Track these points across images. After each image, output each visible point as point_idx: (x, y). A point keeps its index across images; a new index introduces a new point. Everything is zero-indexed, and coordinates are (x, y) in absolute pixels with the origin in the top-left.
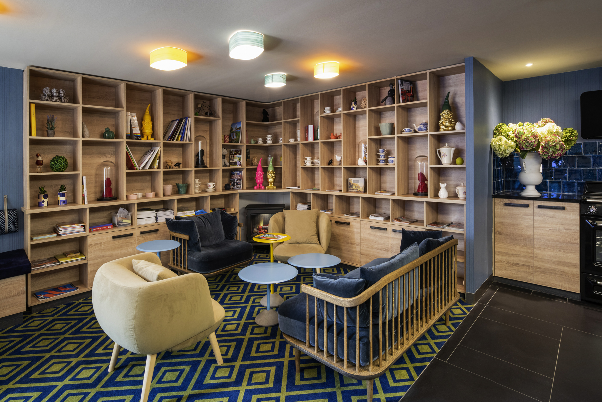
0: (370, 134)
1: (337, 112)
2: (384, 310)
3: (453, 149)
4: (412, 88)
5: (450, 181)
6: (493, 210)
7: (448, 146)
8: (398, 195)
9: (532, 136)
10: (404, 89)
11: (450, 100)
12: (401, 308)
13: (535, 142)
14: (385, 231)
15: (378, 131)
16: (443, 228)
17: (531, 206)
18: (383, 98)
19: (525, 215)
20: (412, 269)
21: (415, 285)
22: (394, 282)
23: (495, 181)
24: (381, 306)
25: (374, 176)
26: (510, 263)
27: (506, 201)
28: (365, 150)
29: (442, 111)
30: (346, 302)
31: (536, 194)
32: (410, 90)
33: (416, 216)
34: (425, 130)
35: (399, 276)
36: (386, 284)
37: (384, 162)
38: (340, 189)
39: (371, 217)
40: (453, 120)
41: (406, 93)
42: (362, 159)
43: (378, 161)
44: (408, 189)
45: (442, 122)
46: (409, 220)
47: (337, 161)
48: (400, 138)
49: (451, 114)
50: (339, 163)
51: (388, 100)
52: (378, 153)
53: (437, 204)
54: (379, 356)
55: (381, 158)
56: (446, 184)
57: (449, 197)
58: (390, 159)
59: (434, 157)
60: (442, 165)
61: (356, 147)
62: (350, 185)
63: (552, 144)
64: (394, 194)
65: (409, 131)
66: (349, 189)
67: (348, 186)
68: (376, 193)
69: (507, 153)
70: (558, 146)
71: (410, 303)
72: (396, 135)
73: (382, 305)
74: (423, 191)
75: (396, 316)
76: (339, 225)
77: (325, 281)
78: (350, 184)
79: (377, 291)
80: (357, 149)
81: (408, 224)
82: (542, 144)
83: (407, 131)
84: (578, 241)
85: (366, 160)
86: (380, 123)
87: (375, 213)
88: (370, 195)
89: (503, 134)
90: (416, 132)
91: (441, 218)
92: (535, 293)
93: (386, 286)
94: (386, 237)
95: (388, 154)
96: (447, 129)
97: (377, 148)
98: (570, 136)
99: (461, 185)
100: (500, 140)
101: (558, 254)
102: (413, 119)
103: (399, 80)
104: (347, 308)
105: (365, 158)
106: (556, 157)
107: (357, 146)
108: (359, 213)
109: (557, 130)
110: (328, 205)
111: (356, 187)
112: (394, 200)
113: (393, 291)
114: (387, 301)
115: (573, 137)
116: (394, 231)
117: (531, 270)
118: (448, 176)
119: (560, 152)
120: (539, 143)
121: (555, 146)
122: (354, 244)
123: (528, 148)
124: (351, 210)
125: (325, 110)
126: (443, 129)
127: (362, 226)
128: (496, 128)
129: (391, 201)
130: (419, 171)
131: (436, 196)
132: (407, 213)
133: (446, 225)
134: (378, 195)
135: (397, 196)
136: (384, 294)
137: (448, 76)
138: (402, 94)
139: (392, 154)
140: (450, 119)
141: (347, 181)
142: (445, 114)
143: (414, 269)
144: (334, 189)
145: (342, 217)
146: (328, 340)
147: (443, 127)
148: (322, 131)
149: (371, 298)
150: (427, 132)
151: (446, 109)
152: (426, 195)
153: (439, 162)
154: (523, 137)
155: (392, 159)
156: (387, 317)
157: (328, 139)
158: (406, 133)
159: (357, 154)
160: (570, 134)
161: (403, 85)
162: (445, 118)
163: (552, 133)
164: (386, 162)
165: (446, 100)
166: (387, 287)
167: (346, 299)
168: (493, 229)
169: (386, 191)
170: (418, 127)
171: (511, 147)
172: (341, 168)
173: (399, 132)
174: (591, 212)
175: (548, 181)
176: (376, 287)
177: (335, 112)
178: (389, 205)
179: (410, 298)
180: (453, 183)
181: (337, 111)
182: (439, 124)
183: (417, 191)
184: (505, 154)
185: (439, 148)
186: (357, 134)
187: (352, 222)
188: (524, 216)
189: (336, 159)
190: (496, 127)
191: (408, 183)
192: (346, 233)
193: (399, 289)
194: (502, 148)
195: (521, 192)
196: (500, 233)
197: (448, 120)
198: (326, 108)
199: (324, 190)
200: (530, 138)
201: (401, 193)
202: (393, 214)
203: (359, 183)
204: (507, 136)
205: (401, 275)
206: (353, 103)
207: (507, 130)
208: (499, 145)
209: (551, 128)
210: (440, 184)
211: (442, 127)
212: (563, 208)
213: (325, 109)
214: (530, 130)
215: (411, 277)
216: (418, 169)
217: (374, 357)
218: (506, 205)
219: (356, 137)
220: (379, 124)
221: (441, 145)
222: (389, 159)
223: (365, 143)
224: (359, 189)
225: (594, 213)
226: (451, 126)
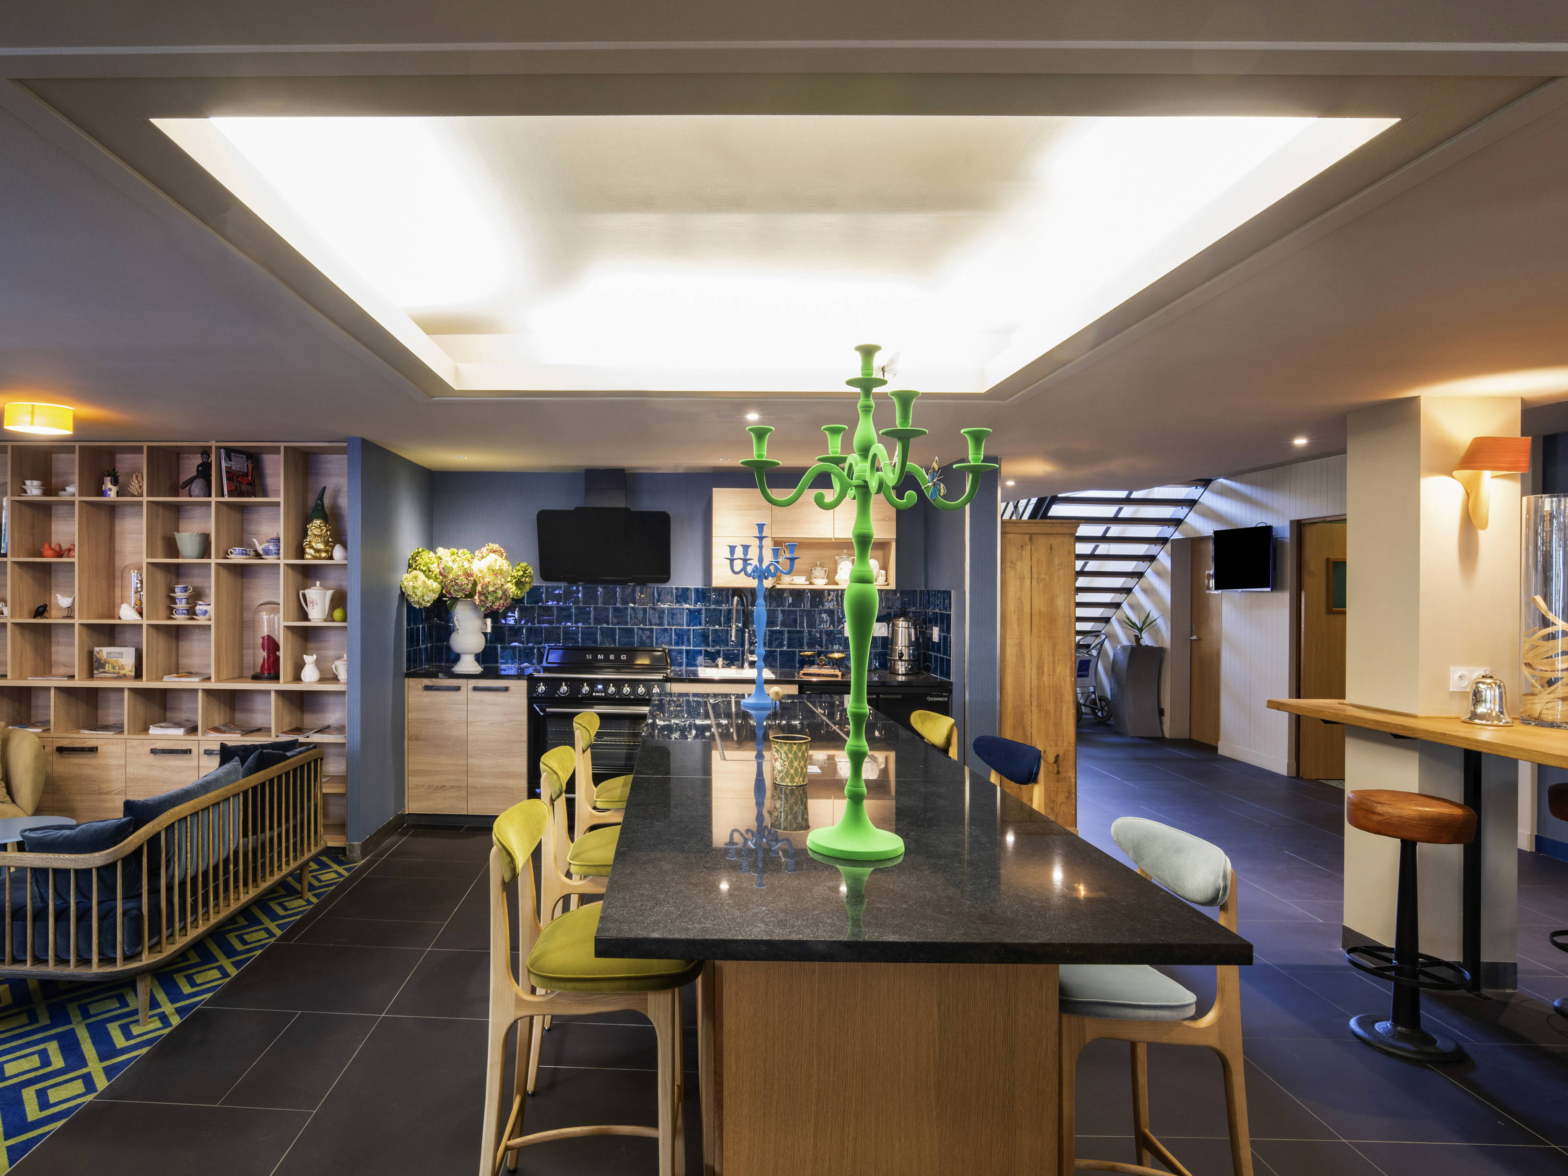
0: (151, 553)
1: (63, 497)
2: (170, 864)
3: (329, 593)
4: (250, 468)
5: (325, 650)
6: (406, 699)
7: (321, 586)
8: (219, 680)
9: (464, 575)
10: (233, 468)
11: (327, 501)
12: (203, 860)
13: (467, 584)
14: (187, 756)
15: (172, 548)
16: (308, 737)
17: (463, 689)
18: (185, 477)
19: (455, 704)
20: (225, 797)
21: (231, 824)
22: (189, 819)
23: (410, 647)
24: (163, 855)
25: (162, 643)
26: (433, 786)
27: (427, 682)
28: (139, 585)
29: (311, 521)
30: (94, 860)
31: (477, 669)
32: (246, 471)
33: (258, 720)
34: (275, 553)
35: (200, 808)
36: (172, 821)
37: (185, 612)
38: (70, 673)
39: (154, 731)
40: (330, 540)
41: (237, 477)
42: (129, 604)
43: (171, 611)
44: (242, 668)
45: (310, 542)
46: (243, 729)
47: (60, 608)
48: (223, 567)
49: (326, 527)
50: (65, 614)
51: (197, 487)
52: (172, 595)
53: (302, 694)
54: (160, 937)
55: (178, 605)
56: (315, 656)
57: (322, 680)
58: (200, 607)
59: (293, 605)
60: (309, 620)
61: (114, 577)
62: (100, 663)
63: (491, 589)
64: (209, 678)
65: (243, 554)
66: (95, 672)
67: (93, 665)
68: (166, 678)
69: (428, 601)
70: (500, 593)
71: (221, 854)
72: (213, 561)
73: (166, 856)
74: (271, 671)
75: (193, 874)
76: (66, 755)
77: (50, 835)
78: (98, 660)
79: (155, 832)
80: (118, 582)
81: (239, 735)
82: (479, 588)
83: (239, 554)
84: (525, 737)
85: (142, 609)
86: (178, 531)
87: (164, 720)
88: (149, 683)
89: (422, 567)
90: (258, 555)
91: (310, 719)
92: (469, 829)
93: (173, 824)
94: (189, 767)
95: (197, 595)
96: (317, 555)
97: (171, 582)
98: (522, 576)
99: (343, 657)
100: (416, 578)
101: (499, 761)
102: (253, 528)
103: (222, 450)
104: (98, 869)
105: (138, 602)
106: (498, 609)
107: (118, 574)
108: (123, 724)
109: (500, 566)
110: (33, 712)
111: (114, 667)
112: (207, 692)
113: (187, 832)
114: (176, 848)
115: (526, 577)
116: (208, 753)
117: (464, 793)
118: (324, 641)
119: (502, 602)
120: (475, 584)
121: (495, 592)
122: (107, 793)
123: (458, 594)
124: (99, 718)
125: (24, 487)
126: (311, 555)
127: (129, 750)
128: (413, 556)
129: (200, 694)
130: (263, 631)
131: (298, 678)
132: (240, 716)
133: (313, 731)
134: (170, 682)
135: (215, 682)
136: (169, 838)
137: (324, 456)
138: (228, 479)
139: (206, 596)
140: (325, 537)
141: (91, 654)
142: (316, 527)
143: (229, 799)
144: (51, 672)
145: (76, 736)
146: (58, 936)
147: (312, 552)
148: (16, 535)
149: (146, 843)
150: (279, 559)
151: (318, 518)
152: (276, 678)
153: (305, 616)
154: (451, 577)
155: (205, 608)
156: (176, 873)
157: (34, 557)
158: (237, 558)
159: (118, 593)
160: (522, 573)
161: (230, 460)
162: (316, 535)
163: (493, 571)
164: (191, 613)
165: (319, 502)
166: (176, 826)
167: (97, 854)
168: (406, 732)
169: (190, 673)
170: (263, 546)
171: (433, 591)
172: (73, 625)
173: (221, 555)
174: (539, 693)
175: (499, 646)
176: (153, 826)
177: (57, 495)
178: (197, 702)
179: (221, 846)
180: (331, 653)
181: (62, 493)
182: (304, 544)
183: (259, 670)
184: (423, 603)
185: (304, 590)
186: (117, 548)
187: (105, 744)
188: (454, 706)
189: (58, 604)
190: (412, 554)
191: (242, 656)
192: (88, 771)
193: (200, 830)
194: (419, 593)
195: (453, 667)
196: (417, 738)
197: (321, 539)
198: (28, 482)
199: (21, 678)
200: (461, 578)
201: (224, 674)
202: (205, 718)
203: (122, 657)
204: (428, 573)
205: (204, 807)
206: (108, 480)
207: (428, 561)
208: (414, 587)
209: (493, 563)
210: (305, 656)
211: (308, 550)
212: (506, 689)
213: (25, 484)
214: (461, 563)
215: (223, 811)
216: (263, 627)
217: (150, 938)
218: (427, 688)
219: (114, 554)
220: (176, 533)
221: (310, 582)
222: (197, 608)
223: (140, 569)
224: (122, 672)
225: (544, 693)
226: (327, 551)
